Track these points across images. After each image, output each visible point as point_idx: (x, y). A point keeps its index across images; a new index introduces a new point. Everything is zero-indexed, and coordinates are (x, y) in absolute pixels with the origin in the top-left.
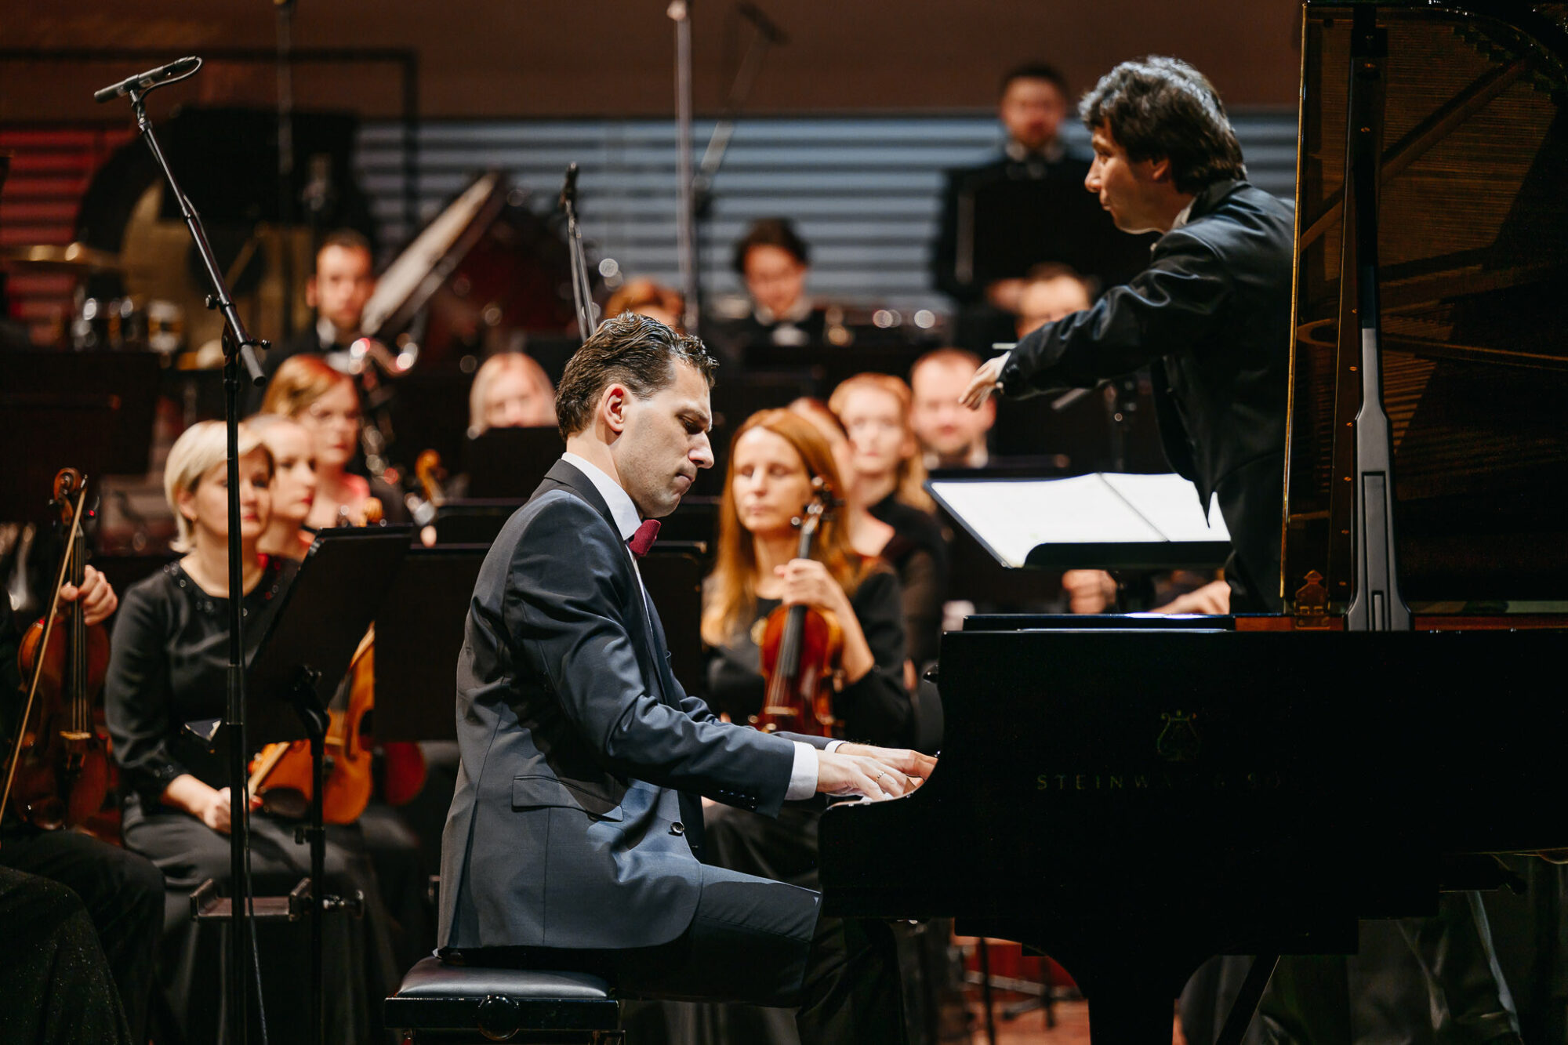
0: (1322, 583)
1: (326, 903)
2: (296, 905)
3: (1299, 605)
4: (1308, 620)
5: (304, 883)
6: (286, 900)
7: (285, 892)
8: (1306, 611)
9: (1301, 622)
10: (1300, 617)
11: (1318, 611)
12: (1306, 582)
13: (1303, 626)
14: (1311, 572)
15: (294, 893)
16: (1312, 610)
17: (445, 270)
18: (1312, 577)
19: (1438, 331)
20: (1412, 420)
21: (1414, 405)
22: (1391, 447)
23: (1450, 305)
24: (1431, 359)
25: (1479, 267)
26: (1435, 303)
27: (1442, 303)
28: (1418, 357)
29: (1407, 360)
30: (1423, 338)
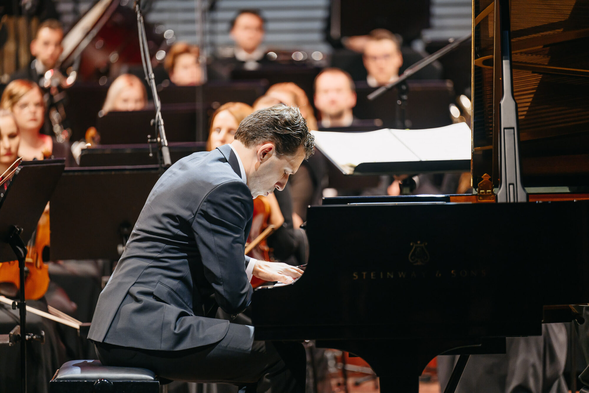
0: (490, 179)
1: (27, 337)
2: (14, 339)
3: (479, 190)
4: (484, 196)
5: (18, 328)
6: (8, 335)
7: (7, 332)
8: (482, 193)
9: (481, 198)
10: (480, 196)
11: (489, 192)
12: (482, 179)
13: (481, 200)
14: (485, 174)
15: (12, 333)
16: (486, 192)
17: (91, 36)
18: (485, 177)
19: (543, 60)
20: (531, 102)
21: (532, 96)
22: (517, 116)
23: (548, 48)
24: (540, 73)
25: (561, 30)
26: (541, 47)
27: (544, 47)
28: (533, 72)
29: (529, 74)
30: (536, 64)
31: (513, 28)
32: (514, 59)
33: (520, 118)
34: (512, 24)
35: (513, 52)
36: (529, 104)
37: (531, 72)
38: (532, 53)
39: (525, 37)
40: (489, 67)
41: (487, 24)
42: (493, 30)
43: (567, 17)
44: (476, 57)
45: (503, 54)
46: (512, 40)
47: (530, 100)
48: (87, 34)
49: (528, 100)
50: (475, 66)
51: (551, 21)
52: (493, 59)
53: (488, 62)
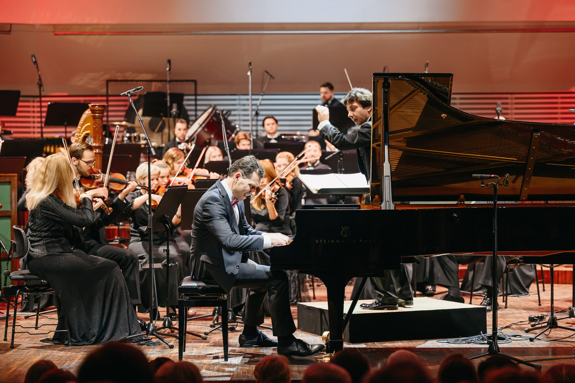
0: (379, 198)
3: (374, 202)
4: (376, 205)
7: (161, 262)
10: (374, 205)
11: (378, 204)
12: (375, 198)
14: (376, 195)
18: (377, 197)
19: (403, 145)
20: (398, 163)
21: (398, 160)
22: (391, 169)
23: (406, 139)
24: (402, 151)
25: (412, 131)
26: (402, 139)
27: (404, 139)
28: (399, 150)
29: (397, 151)
30: (400, 146)
31: (390, 131)
32: (390, 144)
33: (392, 170)
34: (389, 128)
35: (390, 141)
36: (397, 164)
37: (398, 150)
38: (398, 141)
39: (395, 134)
40: (379, 148)
41: (378, 128)
42: (381, 131)
43: (414, 126)
44: (373, 143)
45: (385, 143)
46: (389, 136)
47: (397, 162)
48: (201, 126)
49: (396, 162)
50: (373, 148)
51: (407, 127)
52: (380, 144)
53: (379, 145)
